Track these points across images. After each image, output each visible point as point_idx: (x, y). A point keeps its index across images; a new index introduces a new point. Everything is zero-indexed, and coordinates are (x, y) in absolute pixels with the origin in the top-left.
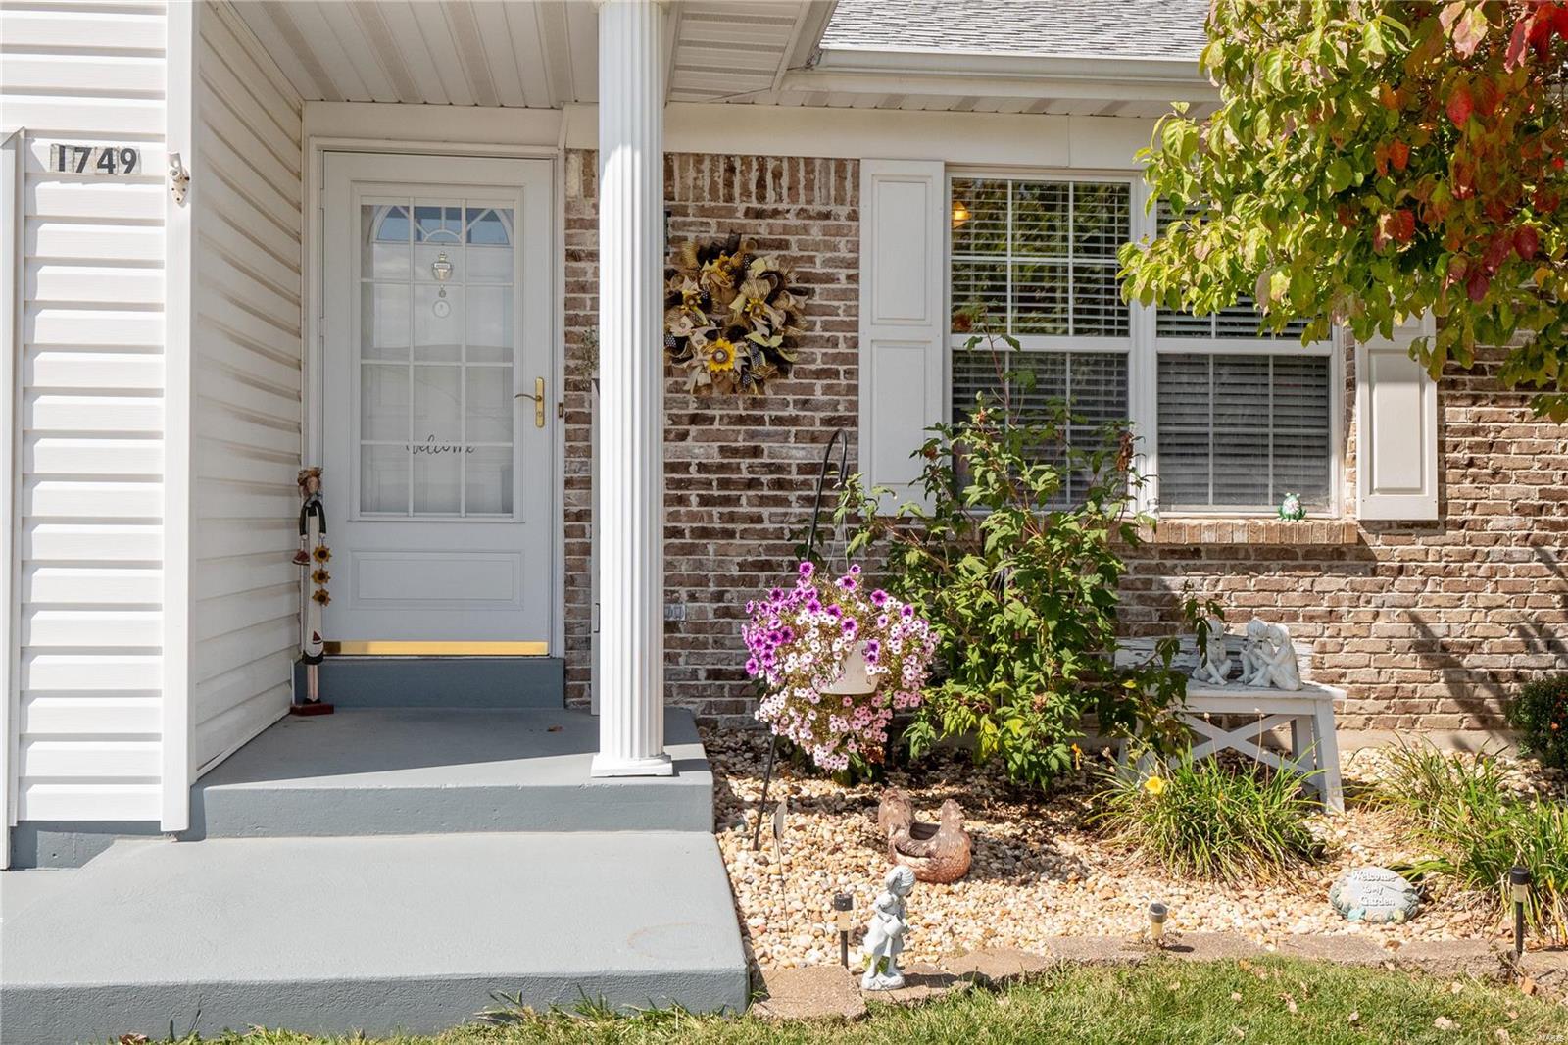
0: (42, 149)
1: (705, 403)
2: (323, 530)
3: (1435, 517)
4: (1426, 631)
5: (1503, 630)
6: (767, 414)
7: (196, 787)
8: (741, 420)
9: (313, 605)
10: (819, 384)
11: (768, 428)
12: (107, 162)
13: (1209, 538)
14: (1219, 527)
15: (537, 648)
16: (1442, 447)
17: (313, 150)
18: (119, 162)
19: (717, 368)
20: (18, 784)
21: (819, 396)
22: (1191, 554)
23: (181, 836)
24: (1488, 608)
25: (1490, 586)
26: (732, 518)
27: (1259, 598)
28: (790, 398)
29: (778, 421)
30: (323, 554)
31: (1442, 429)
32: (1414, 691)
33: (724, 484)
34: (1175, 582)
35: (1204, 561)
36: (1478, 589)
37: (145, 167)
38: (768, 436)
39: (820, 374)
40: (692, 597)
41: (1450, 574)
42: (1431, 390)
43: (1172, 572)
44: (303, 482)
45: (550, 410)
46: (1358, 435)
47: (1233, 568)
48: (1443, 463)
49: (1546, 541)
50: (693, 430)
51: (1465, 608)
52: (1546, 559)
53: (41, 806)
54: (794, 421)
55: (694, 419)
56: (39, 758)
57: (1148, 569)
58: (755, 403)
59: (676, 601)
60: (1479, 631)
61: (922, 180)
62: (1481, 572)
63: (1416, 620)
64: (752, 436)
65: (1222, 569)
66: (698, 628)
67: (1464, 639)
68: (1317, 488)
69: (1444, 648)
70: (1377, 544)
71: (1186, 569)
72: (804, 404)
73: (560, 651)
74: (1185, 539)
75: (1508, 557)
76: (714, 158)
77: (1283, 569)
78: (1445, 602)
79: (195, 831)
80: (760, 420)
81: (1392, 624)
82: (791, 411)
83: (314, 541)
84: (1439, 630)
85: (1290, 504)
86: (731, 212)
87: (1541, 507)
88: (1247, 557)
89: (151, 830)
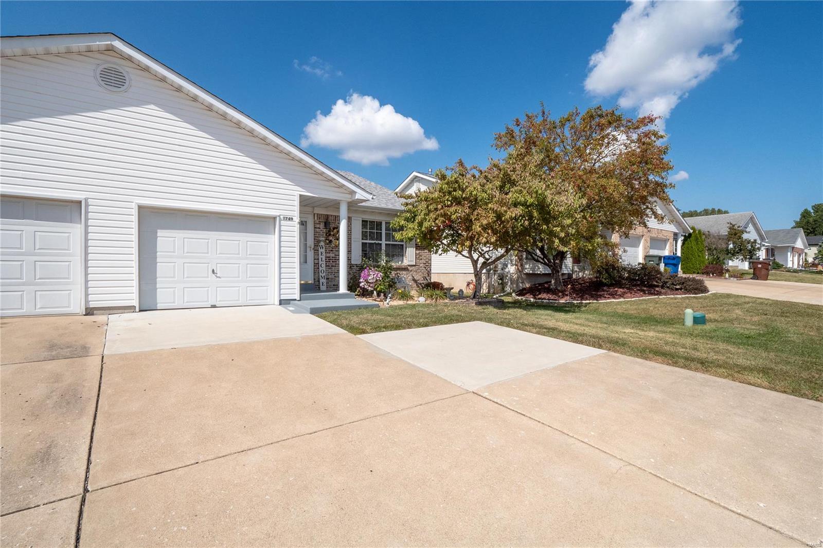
0: (282, 217)
1: (332, 248)
3: (415, 264)
7: (300, 295)
8: (337, 251)
12: (289, 219)
14: (392, 265)
15: (310, 282)
16: (416, 256)
18: (291, 219)
19: (335, 244)
20: (280, 295)
23: (298, 300)
24: (420, 275)
25: (420, 273)
26: (336, 264)
31: (416, 254)
33: (335, 260)
37: (294, 220)
41: (416, 271)
42: (415, 249)
45: (312, 249)
46: (407, 254)
48: (416, 258)
50: (331, 252)
53: (283, 297)
55: (331, 251)
56: (283, 291)
61: (359, 220)
62: (420, 271)
63: (413, 277)
66: (332, 279)
67: (417, 279)
68: (402, 261)
70: (409, 268)
73: (313, 282)
75: (422, 269)
76: (334, 216)
77: (400, 271)
78: (416, 275)
79: (300, 300)
81: (410, 277)
84: (415, 278)
85: (400, 263)
86: (336, 223)
87: (426, 263)
89: (295, 300)
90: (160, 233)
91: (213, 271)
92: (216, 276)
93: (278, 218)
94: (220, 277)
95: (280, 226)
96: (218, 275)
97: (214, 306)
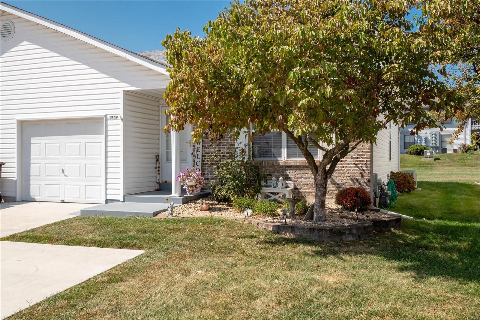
0: (108, 116)
2: (159, 164)
4: (334, 181)
5: (350, 181)
6: (222, 144)
7: (124, 196)
8: (218, 145)
9: (158, 175)
10: (229, 139)
11: (222, 147)
12: (115, 118)
13: (292, 164)
14: (294, 162)
17: (160, 107)
19: (212, 137)
20: (106, 194)
21: (229, 141)
22: (290, 167)
23: (123, 202)
24: (347, 177)
25: (347, 173)
27: (303, 175)
28: (225, 141)
29: (223, 145)
30: (159, 167)
32: (332, 192)
34: (288, 172)
35: (293, 168)
36: (345, 173)
37: (118, 118)
38: (222, 148)
39: (229, 137)
40: (211, 174)
41: (338, 171)
43: (287, 170)
44: (156, 157)
45: (192, 145)
47: (298, 169)
49: (358, 164)
51: (342, 177)
52: (358, 167)
53: (109, 197)
54: (225, 145)
56: (109, 192)
57: (283, 170)
58: (220, 143)
59: (208, 175)
60: (345, 181)
62: (345, 170)
64: (219, 148)
65: (296, 169)
67: (342, 183)
69: (338, 184)
71: (290, 169)
72: (227, 143)
74: (288, 164)
75: (350, 167)
77: (307, 169)
78: (338, 176)
79: (124, 201)
80: (220, 145)
82: (225, 144)
83: (158, 165)
84: (337, 181)
87: (357, 158)
88: (301, 167)
89: (119, 201)
90: (34, 140)
91: (63, 170)
92: (65, 175)
93: (104, 118)
94: (67, 176)
95: (107, 125)
96: (66, 175)
97: (63, 202)
